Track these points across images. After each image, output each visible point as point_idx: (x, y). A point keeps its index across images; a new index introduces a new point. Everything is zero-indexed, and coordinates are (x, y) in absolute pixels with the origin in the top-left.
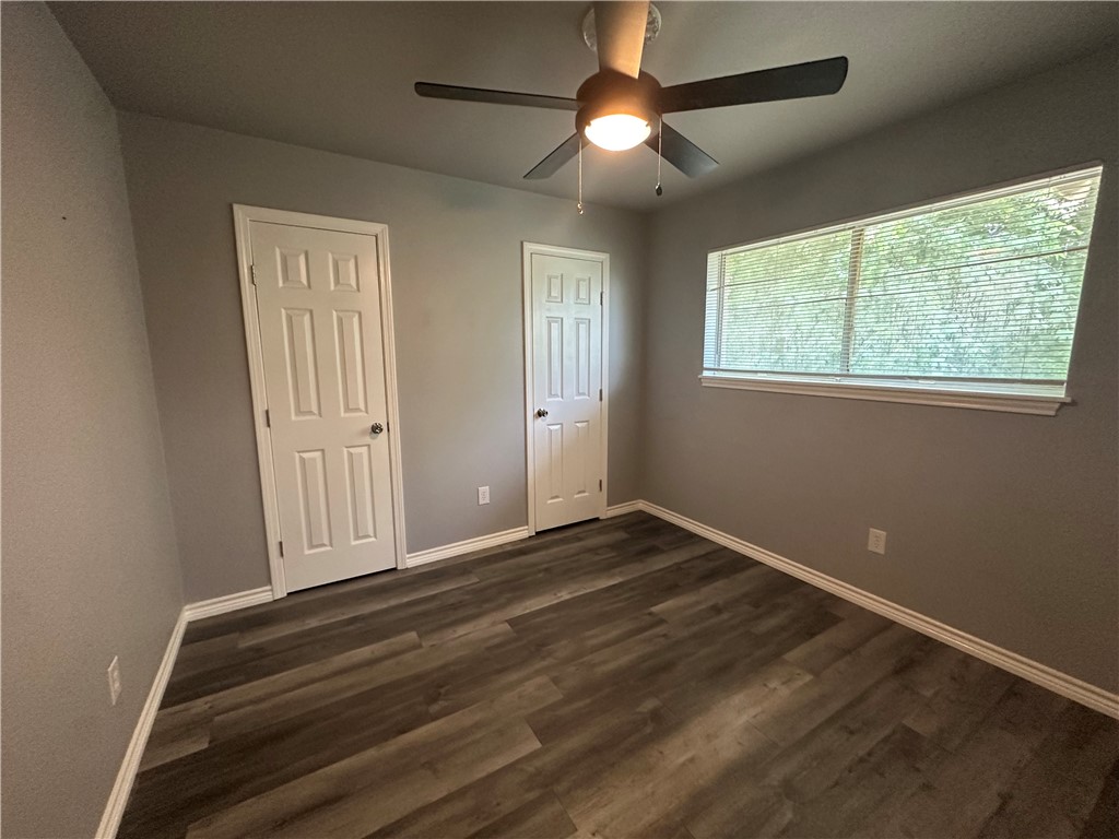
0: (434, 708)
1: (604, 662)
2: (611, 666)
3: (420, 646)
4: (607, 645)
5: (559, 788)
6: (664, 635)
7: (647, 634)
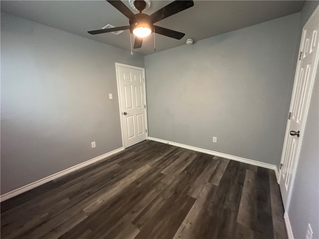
0: (186, 172)
1: (154, 193)
2: (151, 193)
3: (209, 182)
4: (155, 200)
5: (154, 169)
6: (133, 213)
7: (141, 211)
